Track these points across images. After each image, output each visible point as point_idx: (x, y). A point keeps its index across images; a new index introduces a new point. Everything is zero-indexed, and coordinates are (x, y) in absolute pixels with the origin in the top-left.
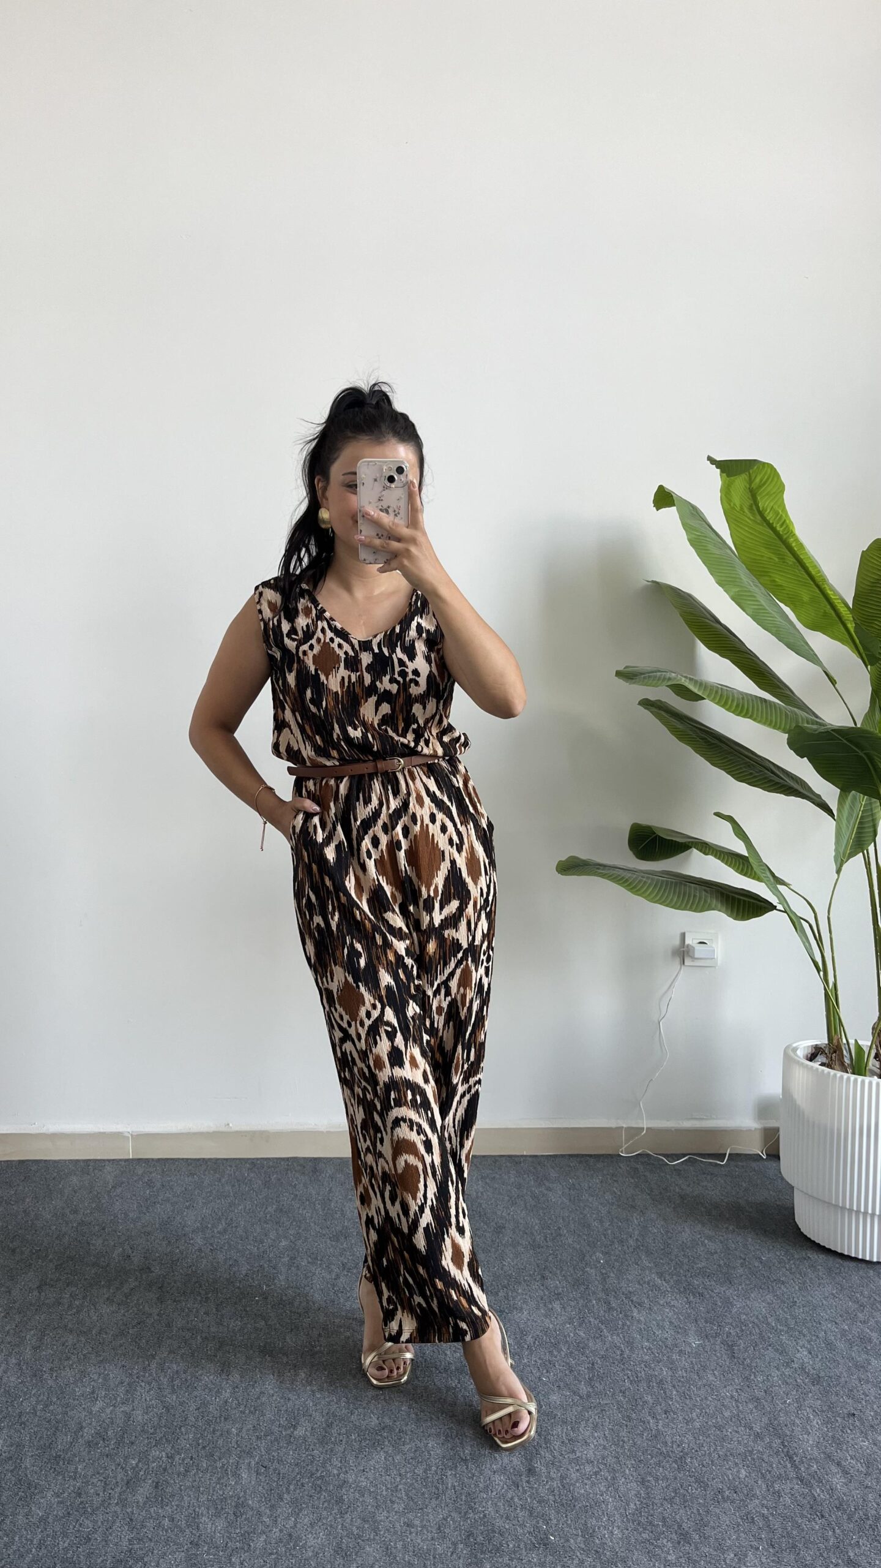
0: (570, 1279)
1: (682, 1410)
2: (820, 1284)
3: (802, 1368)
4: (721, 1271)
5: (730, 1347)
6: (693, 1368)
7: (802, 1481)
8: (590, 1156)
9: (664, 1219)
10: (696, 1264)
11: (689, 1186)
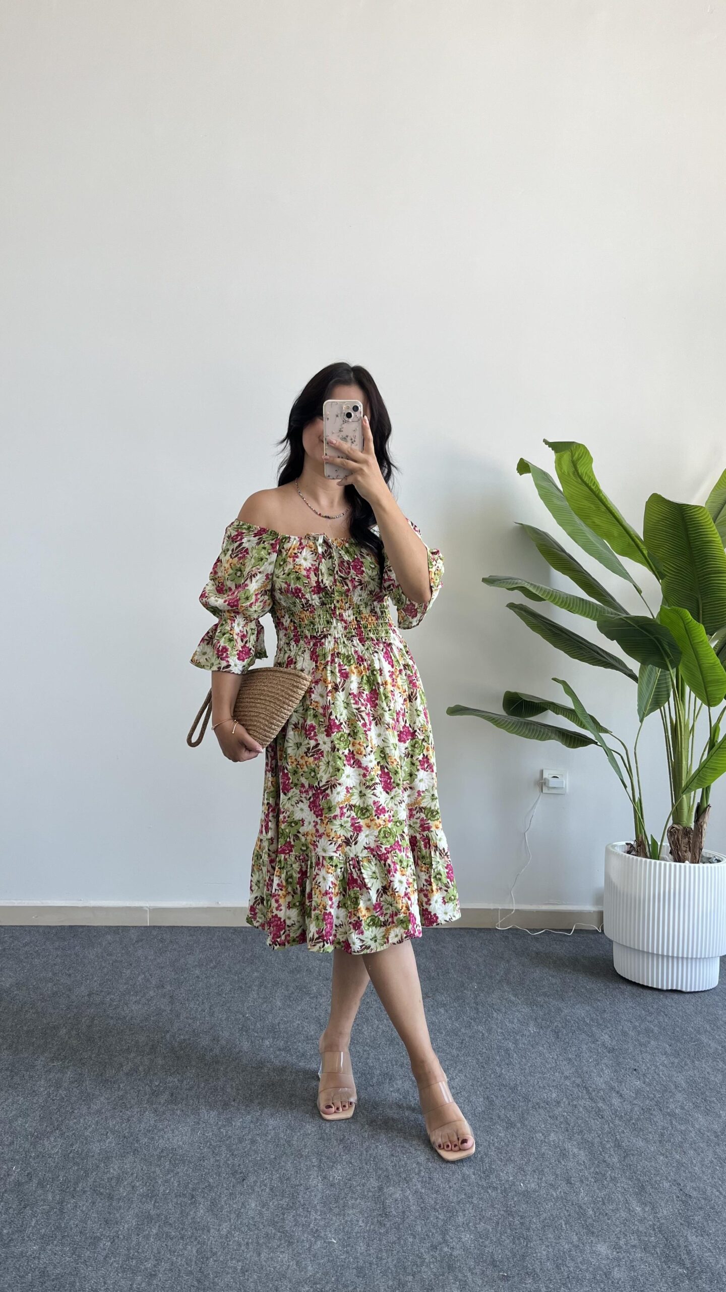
0: (452, 996)
1: (520, 1063)
2: (624, 1002)
3: (603, 1044)
4: (557, 995)
5: (557, 1033)
6: (530, 1043)
7: (592, 1099)
8: (476, 929)
9: (523, 965)
10: (540, 989)
11: (543, 947)
